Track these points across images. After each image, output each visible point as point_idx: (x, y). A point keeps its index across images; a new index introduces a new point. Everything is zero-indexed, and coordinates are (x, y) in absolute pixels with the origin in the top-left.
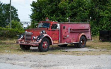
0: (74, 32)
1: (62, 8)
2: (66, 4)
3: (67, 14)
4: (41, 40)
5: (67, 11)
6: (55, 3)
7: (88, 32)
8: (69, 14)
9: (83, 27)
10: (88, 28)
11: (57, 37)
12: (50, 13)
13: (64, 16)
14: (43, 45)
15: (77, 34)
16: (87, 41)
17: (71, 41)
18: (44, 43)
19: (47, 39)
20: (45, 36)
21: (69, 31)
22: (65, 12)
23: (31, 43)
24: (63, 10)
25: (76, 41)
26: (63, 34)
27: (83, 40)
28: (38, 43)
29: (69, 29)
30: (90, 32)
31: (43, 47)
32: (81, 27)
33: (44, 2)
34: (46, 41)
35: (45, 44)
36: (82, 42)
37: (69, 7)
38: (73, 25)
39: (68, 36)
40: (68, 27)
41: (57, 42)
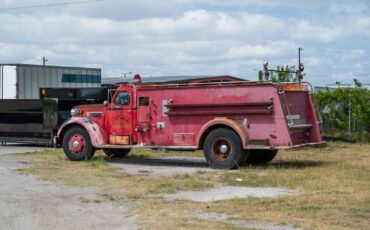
9: (234, 97)
17: (176, 141)
26: (141, 119)
32: (224, 97)
39: (158, 126)
40: (160, 100)
41: (125, 140)
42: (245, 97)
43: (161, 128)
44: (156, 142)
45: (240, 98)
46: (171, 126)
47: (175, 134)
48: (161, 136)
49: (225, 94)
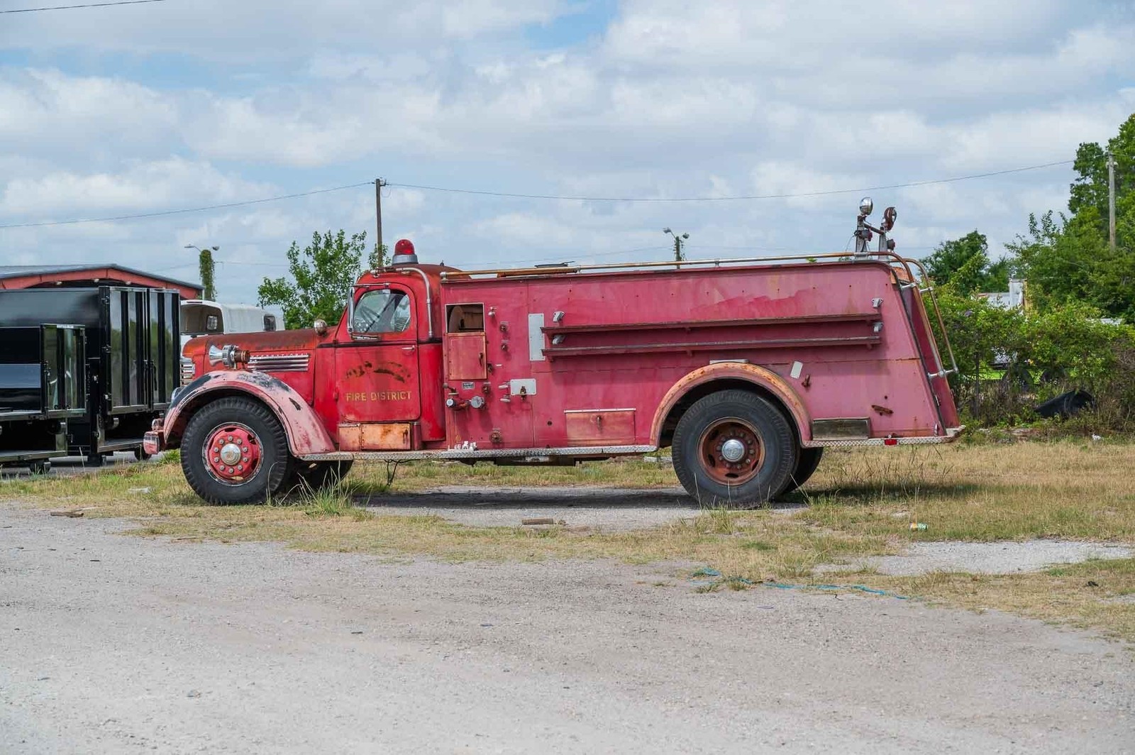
9: (761, 302)
10: (862, 310)
11: (405, 396)
14: (208, 455)
17: (573, 433)
18: (219, 435)
21: (537, 347)
26: (455, 370)
29: (536, 322)
31: (214, 467)
32: (730, 303)
36: (730, 444)
39: (516, 391)
41: (396, 436)
42: (795, 299)
43: (524, 397)
44: (508, 436)
45: (779, 303)
46: (558, 391)
47: (572, 413)
48: (525, 421)
49: (733, 294)
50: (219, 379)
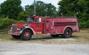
0: (58, 24)
1: (80, 5)
2: (84, 1)
3: (84, 10)
4: (22, 31)
5: (85, 7)
6: (75, 2)
7: (75, 25)
8: (86, 10)
9: (69, 21)
10: (75, 21)
11: (41, 29)
12: (71, 10)
13: (82, 11)
14: (25, 35)
15: (63, 27)
16: (73, 33)
17: (56, 32)
18: (26, 33)
19: (28, 30)
20: (26, 28)
21: (53, 24)
22: (83, 8)
23: (15, 33)
24: (81, 7)
25: (61, 32)
26: (47, 26)
27: (68, 32)
28: (19, 34)
29: (53, 22)
30: (77, 25)
31: (25, 37)
32: (67, 21)
33: (66, 1)
34: (28, 32)
35: (27, 35)
36: (67, 33)
37: (86, 4)
38: (57, 19)
39: (52, 28)
40: (52, 21)
41: (41, 33)
42: (71, 20)
43: (52, 29)
44: (51, 33)
45: (70, 21)
48: (52, 31)
49: (67, 20)
50: (27, 27)
